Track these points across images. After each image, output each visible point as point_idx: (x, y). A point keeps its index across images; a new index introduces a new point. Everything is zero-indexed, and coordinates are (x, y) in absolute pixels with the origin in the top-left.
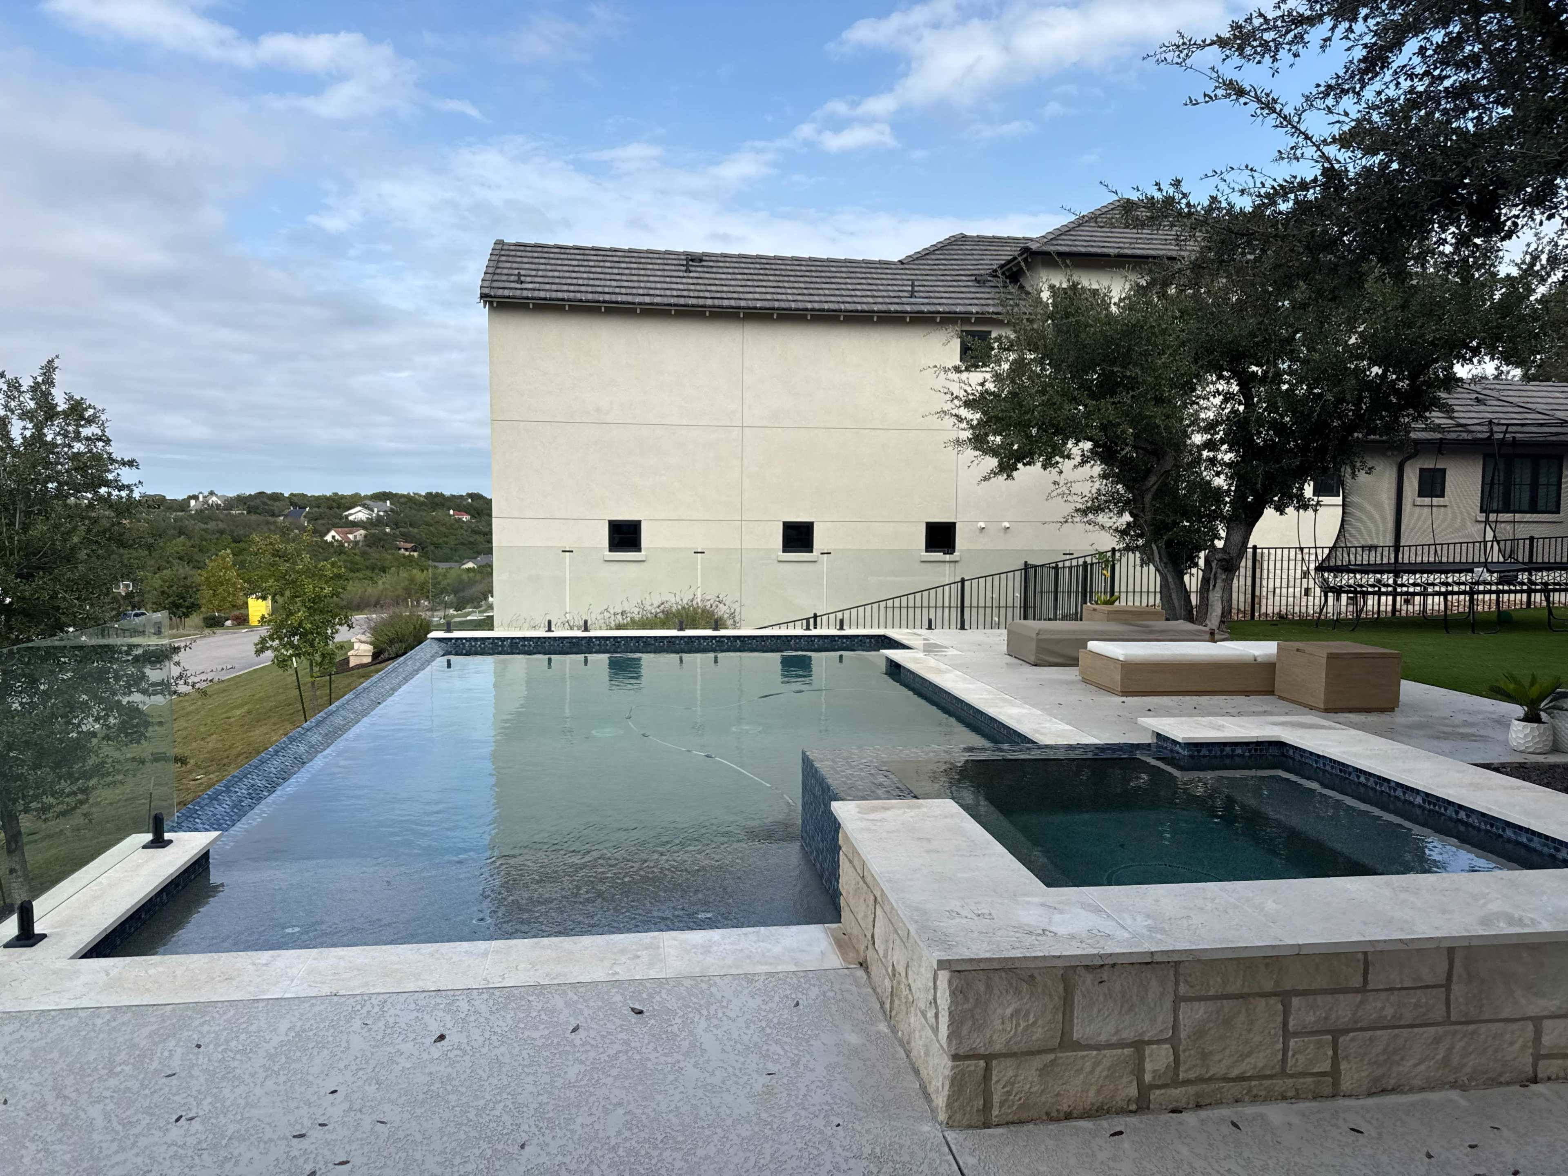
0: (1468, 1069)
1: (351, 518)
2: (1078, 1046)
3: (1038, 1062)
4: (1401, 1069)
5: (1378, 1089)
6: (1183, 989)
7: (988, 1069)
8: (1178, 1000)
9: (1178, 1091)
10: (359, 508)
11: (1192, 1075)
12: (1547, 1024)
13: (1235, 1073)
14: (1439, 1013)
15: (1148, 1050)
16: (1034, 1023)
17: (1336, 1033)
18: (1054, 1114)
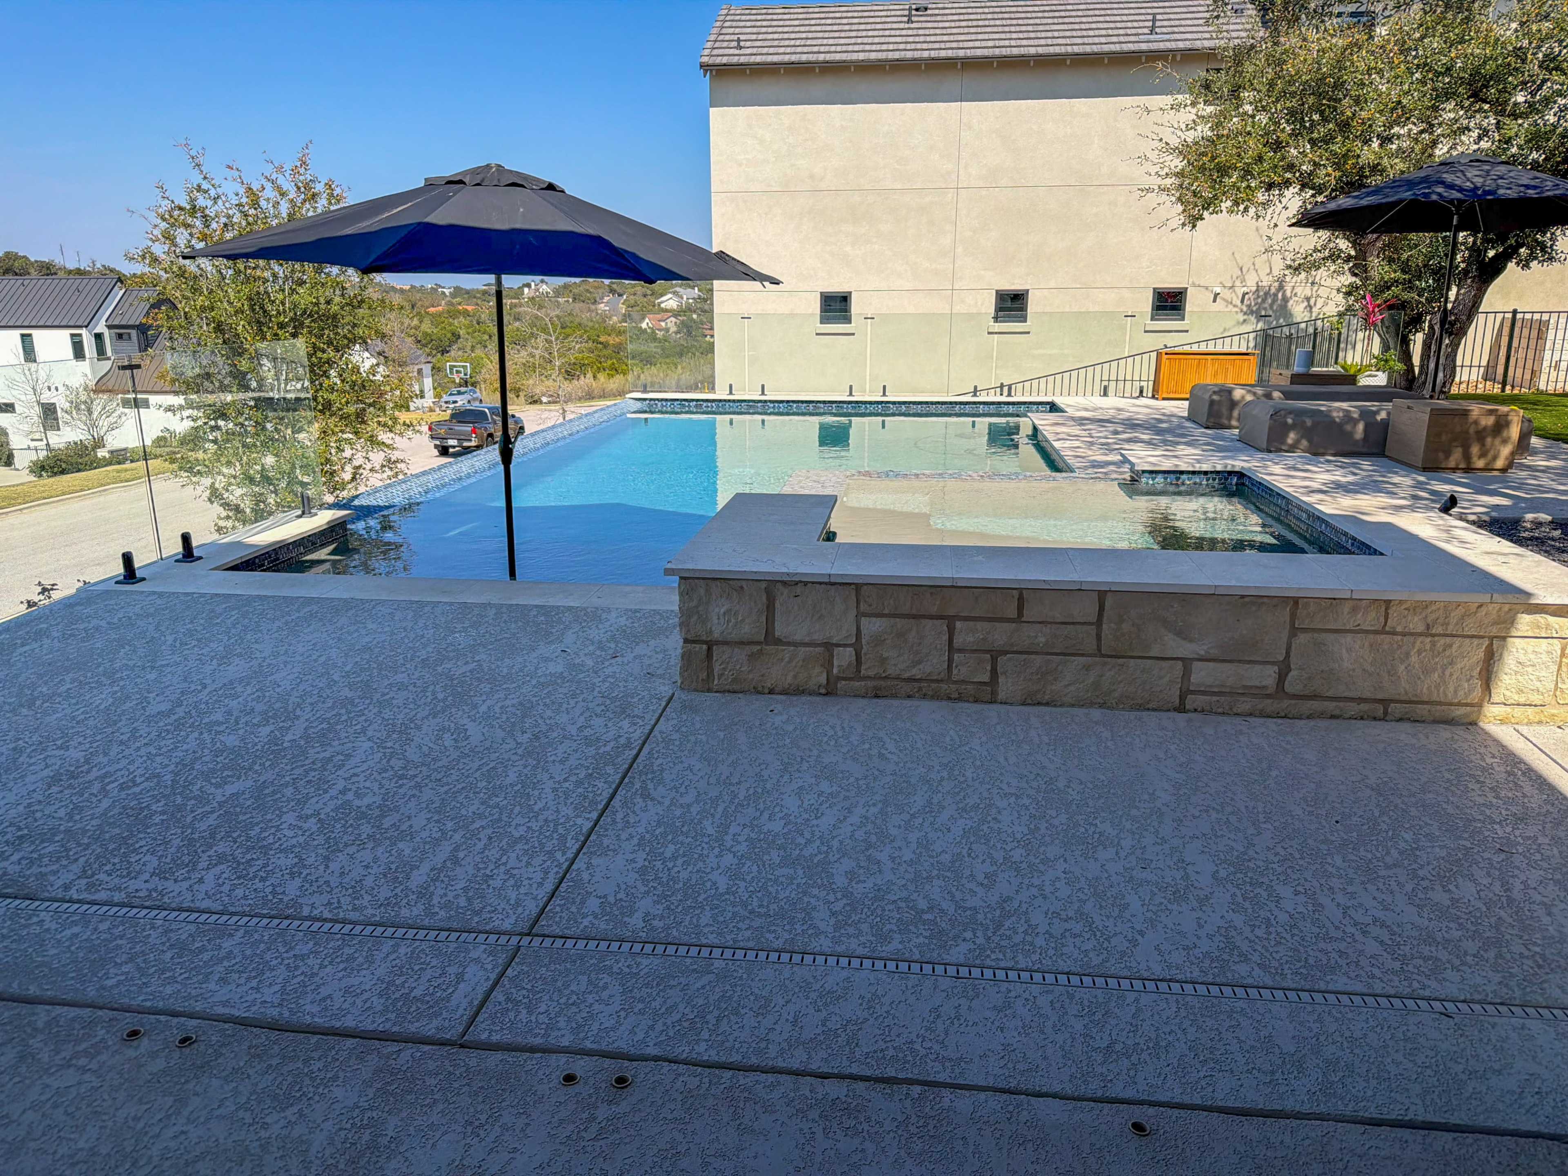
0: (1116, 695)
1: (663, 305)
2: (779, 642)
3: (748, 649)
4: (1054, 687)
5: (1030, 700)
6: (863, 607)
7: (709, 649)
8: (860, 615)
9: (857, 684)
10: (670, 296)
11: (871, 673)
12: (1196, 665)
13: (906, 675)
14: (1090, 645)
15: (836, 650)
16: (743, 621)
17: (995, 655)
18: (760, 689)
